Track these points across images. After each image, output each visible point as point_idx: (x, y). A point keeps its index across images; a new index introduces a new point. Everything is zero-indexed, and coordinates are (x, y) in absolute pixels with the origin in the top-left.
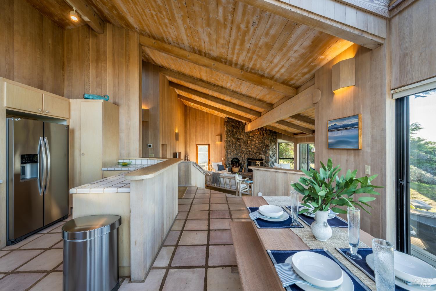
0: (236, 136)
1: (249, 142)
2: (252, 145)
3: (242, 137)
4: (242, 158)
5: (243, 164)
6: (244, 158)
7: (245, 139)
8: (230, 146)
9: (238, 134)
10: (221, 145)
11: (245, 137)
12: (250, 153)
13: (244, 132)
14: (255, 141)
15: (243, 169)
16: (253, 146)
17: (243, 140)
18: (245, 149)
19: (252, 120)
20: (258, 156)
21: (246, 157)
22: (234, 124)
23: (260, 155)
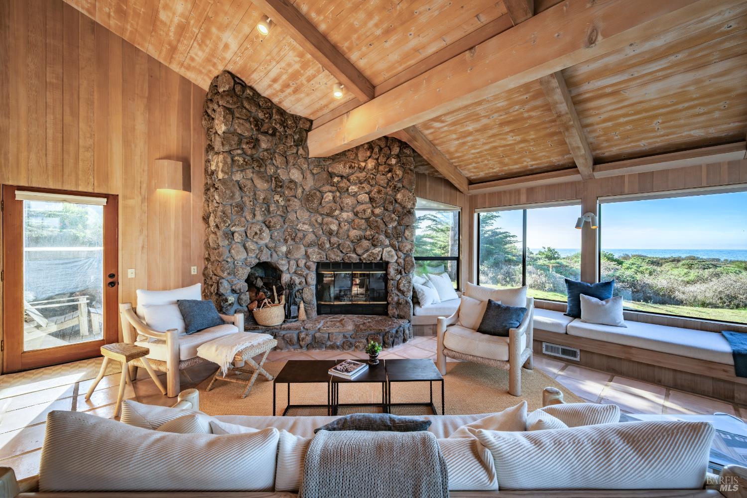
0: (271, 171)
1: (329, 197)
2: (342, 209)
3: (295, 175)
4: (293, 262)
5: (298, 287)
6: (302, 263)
7: (310, 184)
8: (241, 208)
9: (279, 161)
10: (185, 209)
11: (309, 176)
12: (334, 239)
13: (306, 158)
14: (355, 195)
15: (302, 305)
16: (345, 215)
17: (300, 191)
18: (311, 225)
19: (378, 90)
20: (367, 251)
21: (315, 258)
22: (261, 115)
23: (375, 246)
